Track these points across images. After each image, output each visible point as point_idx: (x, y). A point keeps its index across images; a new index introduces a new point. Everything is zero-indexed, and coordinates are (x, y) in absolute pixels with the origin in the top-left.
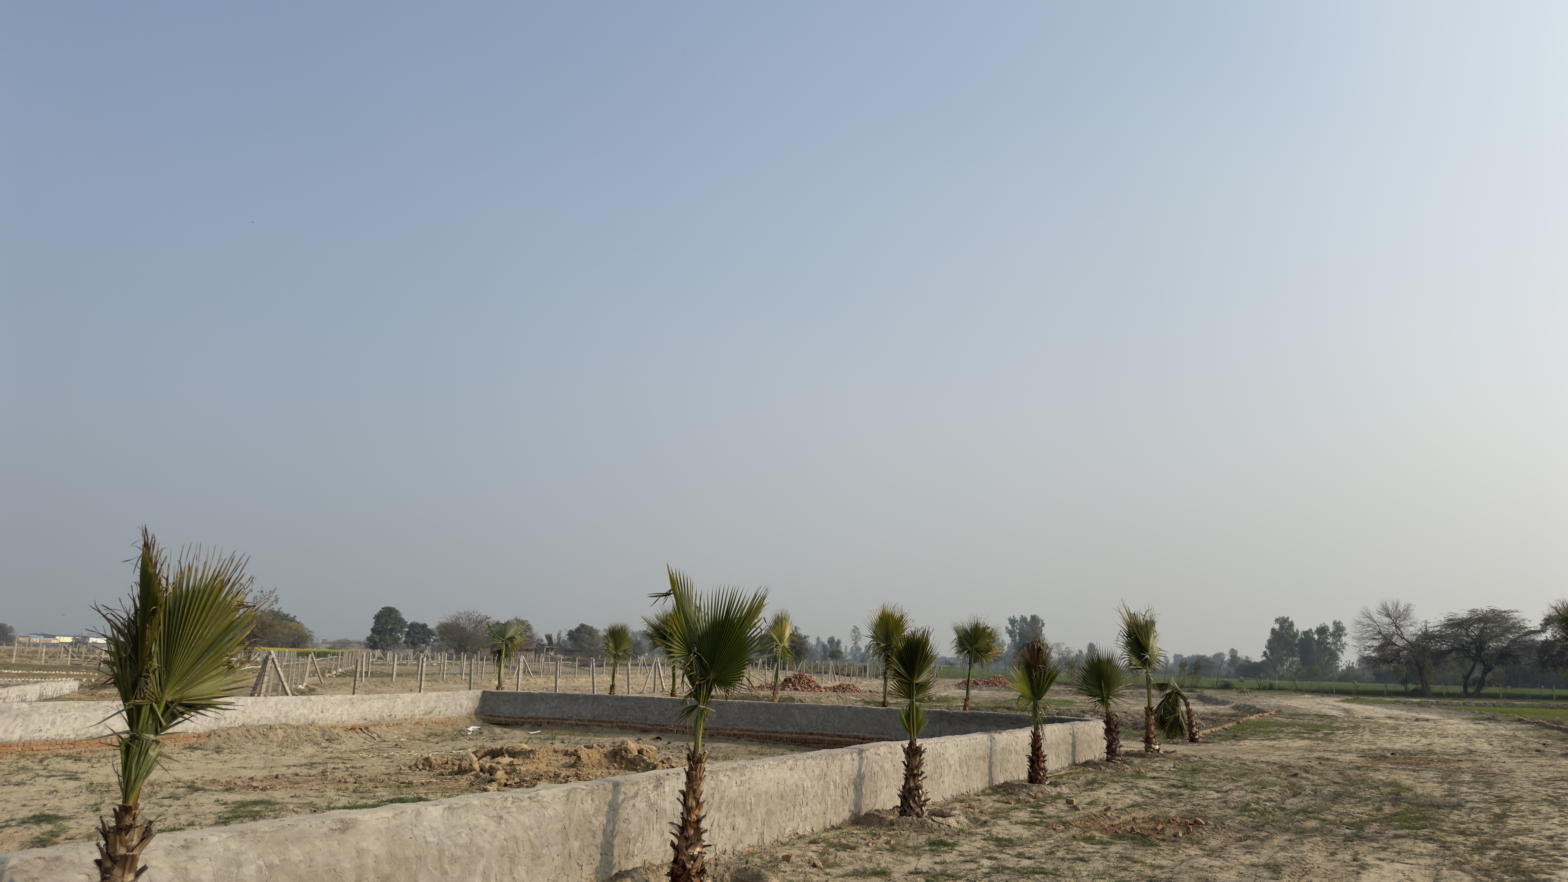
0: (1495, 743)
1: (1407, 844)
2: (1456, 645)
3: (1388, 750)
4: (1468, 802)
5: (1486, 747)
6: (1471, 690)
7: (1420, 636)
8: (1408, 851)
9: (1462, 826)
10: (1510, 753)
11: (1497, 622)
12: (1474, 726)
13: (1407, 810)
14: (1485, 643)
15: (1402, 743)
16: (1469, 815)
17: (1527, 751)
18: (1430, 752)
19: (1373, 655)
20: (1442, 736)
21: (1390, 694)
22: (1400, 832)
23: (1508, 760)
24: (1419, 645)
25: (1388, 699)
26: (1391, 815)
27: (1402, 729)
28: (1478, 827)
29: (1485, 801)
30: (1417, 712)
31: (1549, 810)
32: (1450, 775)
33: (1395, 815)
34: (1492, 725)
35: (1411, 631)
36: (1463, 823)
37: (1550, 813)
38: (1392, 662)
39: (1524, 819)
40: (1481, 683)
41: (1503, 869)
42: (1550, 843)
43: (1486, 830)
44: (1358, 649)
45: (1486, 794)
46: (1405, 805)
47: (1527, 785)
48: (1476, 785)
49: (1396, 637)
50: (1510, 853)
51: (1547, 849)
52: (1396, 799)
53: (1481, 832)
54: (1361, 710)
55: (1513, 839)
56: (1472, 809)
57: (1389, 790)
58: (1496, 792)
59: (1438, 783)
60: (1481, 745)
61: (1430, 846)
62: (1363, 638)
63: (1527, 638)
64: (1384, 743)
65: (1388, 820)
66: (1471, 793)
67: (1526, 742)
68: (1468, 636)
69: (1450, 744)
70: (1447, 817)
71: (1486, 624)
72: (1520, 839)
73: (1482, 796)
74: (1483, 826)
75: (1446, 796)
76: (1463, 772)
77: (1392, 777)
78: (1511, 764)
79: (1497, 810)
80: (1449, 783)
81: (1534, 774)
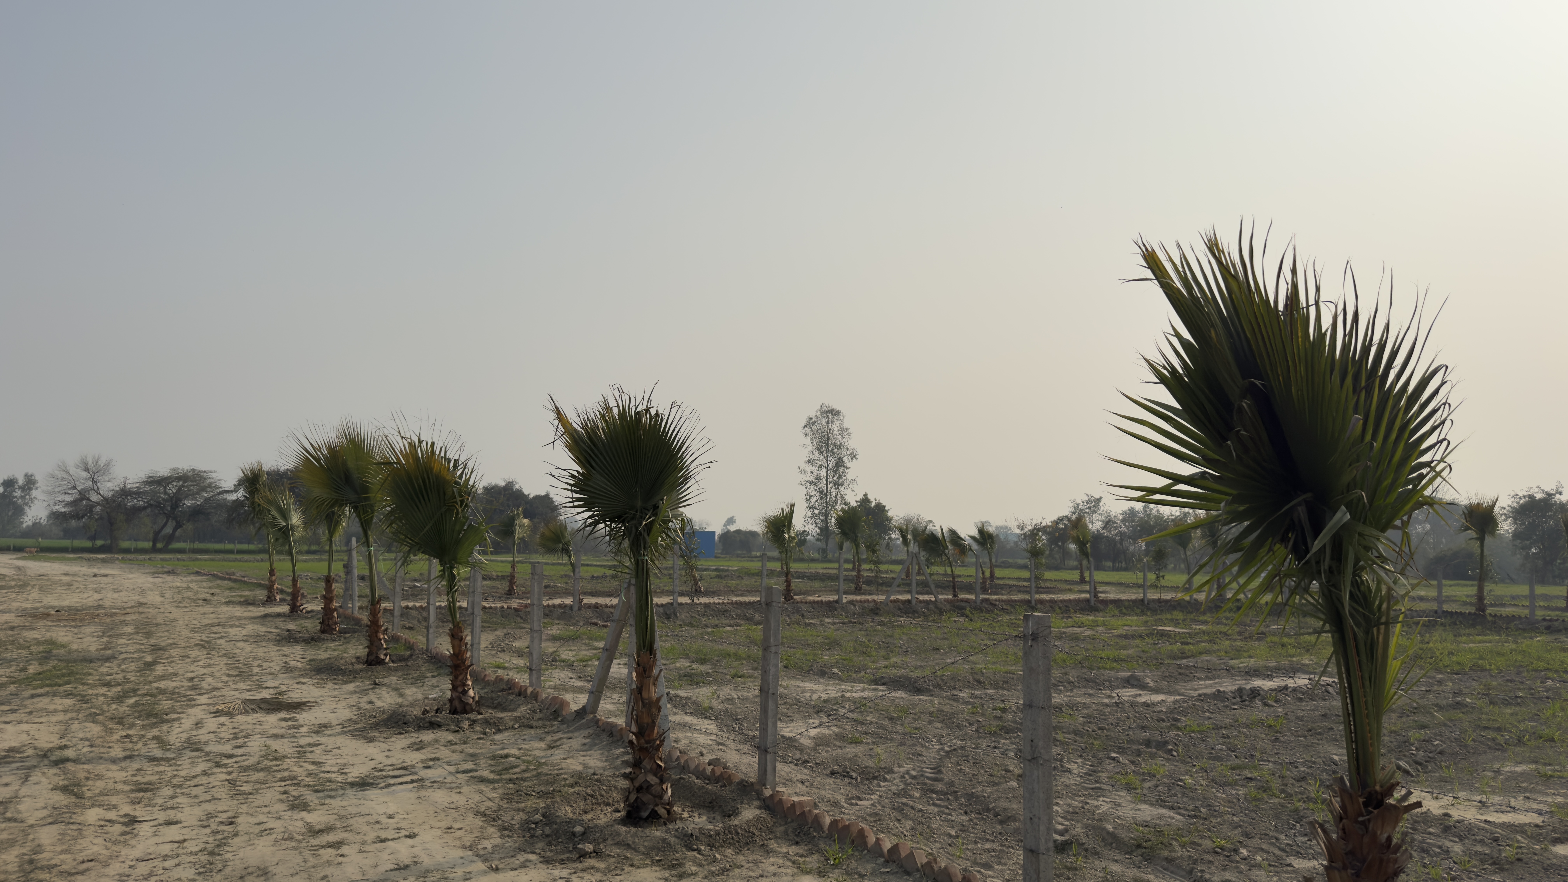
0: (167, 596)
1: (43, 703)
2: (152, 502)
3: (52, 607)
4: (122, 653)
5: (158, 599)
6: (159, 545)
7: (117, 492)
8: (41, 710)
9: (108, 678)
10: (178, 604)
11: (195, 481)
12: (152, 580)
13: (54, 667)
14: (180, 500)
15: (70, 600)
16: (119, 666)
17: (195, 601)
18: (100, 607)
19: (63, 510)
20: (115, 591)
21: (75, 550)
22: (39, 691)
23: (174, 610)
24: (115, 501)
25: (72, 556)
26: (36, 674)
27: (76, 585)
28: (124, 678)
29: (140, 651)
30: (98, 568)
31: (198, 653)
32: (112, 629)
33: (40, 674)
34: (169, 578)
35: (108, 487)
36: (110, 675)
37: (198, 656)
38: (83, 517)
39: (173, 664)
40: (171, 538)
41: (136, 714)
42: (190, 684)
43: (133, 679)
44: (46, 504)
45: (143, 644)
46: (53, 663)
47: (185, 632)
48: (135, 636)
49: (92, 492)
50: (149, 698)
51: (186, 690)
52: (46, 657)
53: (127, 681)
54: (35, 567)
55: (156, 685)
56: (125, 659)
57: (41, 648)
58: (153, 641)
59: (98, 637)
60: (154, 598)
61: (68, 702)
62: (54, 493)
63: (220, 497)
64: (51, 600)
65: (28, 681)
66: (127, 645)
67: (197, 593)
68: (166, 493)
69: (121, 598)
70: (96, 670)
71: (184, 482)
72: (162, 684)
73: (138, 647)
74: (129, 676)
75: (102, 649)
76: (126, 625)
77: (48, 635)
78: (176, 613)
79: (149, 659)
80: (109, 636)
81: (195, 622)
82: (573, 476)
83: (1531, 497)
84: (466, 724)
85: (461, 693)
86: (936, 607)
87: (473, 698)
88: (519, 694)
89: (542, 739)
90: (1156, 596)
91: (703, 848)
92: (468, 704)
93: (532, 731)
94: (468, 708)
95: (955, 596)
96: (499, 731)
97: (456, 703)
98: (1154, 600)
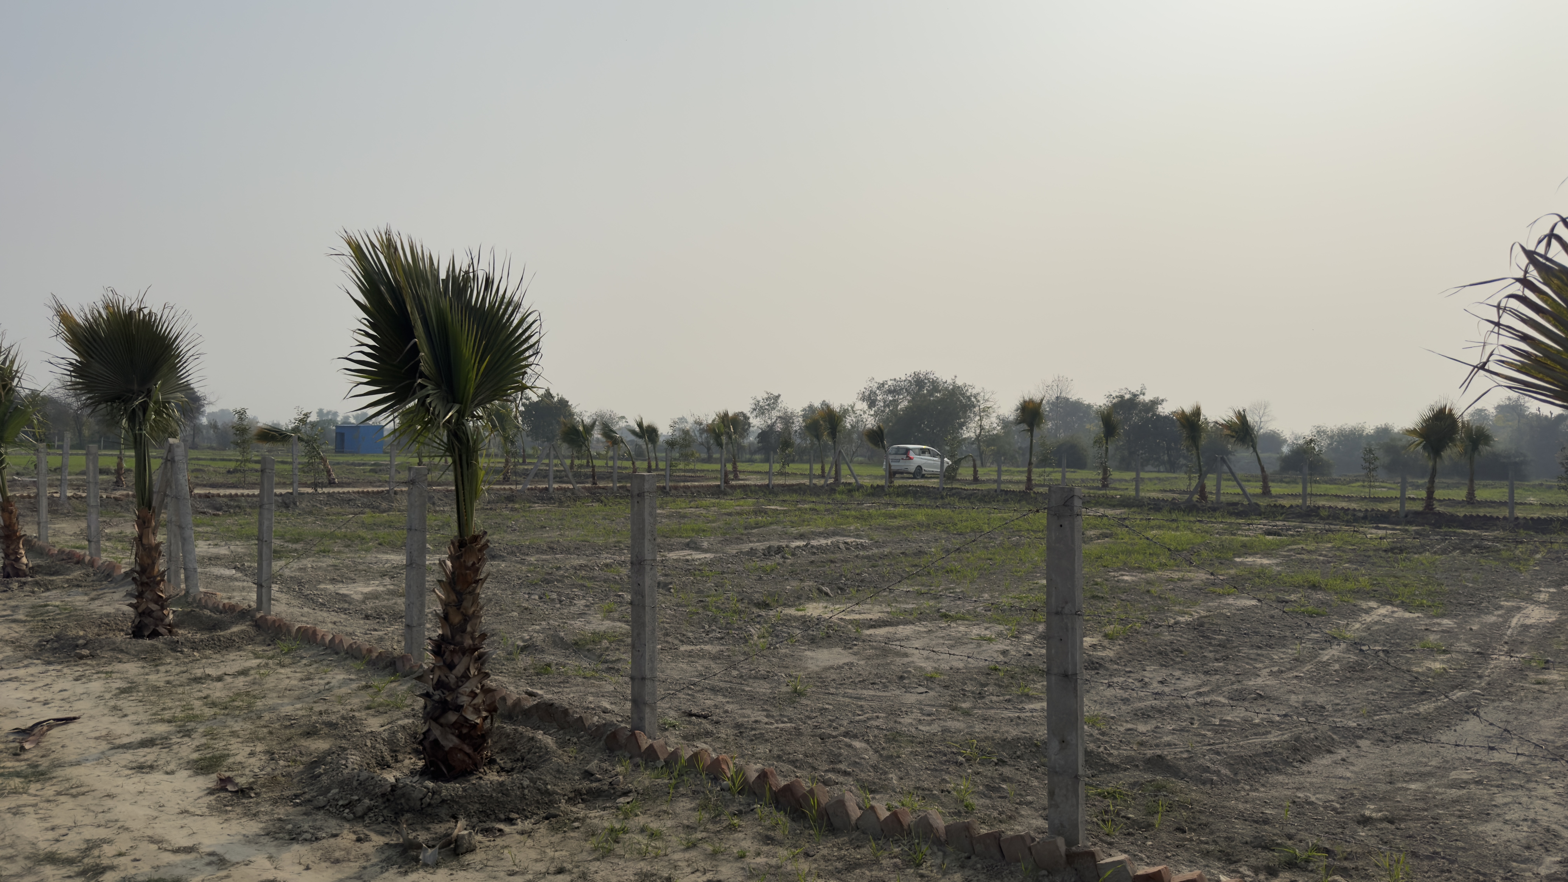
82: (71, 364)
83: (1122, 397)
84: (15, 585)
85: (14, 560)
86: (573, 494)
87: (26, 565)
88: (78, 563)
89: (86, 594)
90: (781, 482)
91: (186, 650)
92: (20, 570)
93: (80, 589)
94: (20, 573)
95: (594, 483)
96: (48, 590)
97: (9, 569)
98: (779, 485)
